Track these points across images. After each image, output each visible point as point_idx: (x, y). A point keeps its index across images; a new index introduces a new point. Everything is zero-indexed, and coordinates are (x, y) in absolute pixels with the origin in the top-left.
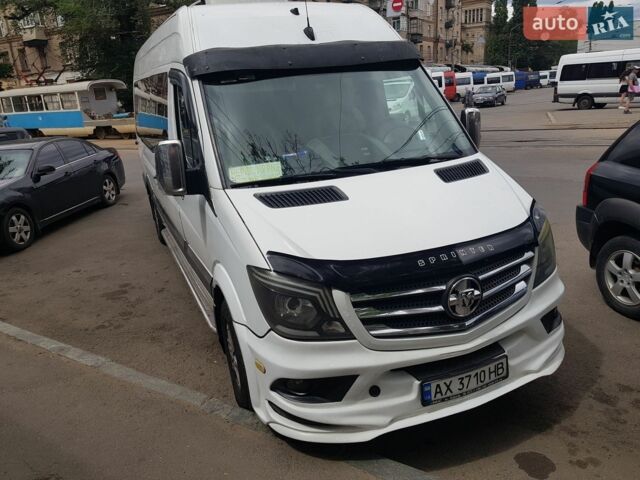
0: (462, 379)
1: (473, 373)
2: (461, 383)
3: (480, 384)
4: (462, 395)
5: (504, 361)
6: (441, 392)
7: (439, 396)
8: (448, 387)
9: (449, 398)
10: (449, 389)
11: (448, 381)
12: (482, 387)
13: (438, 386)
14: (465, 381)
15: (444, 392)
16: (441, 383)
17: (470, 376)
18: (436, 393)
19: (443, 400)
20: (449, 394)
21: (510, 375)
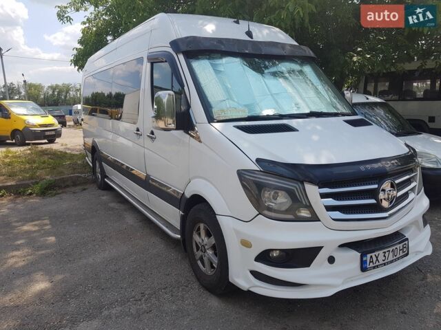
0: (385, 252)
1: (391, 249)
2: (384, 256)
3: (395, 258)
4: (385, 264)
5: (406, 242)
6: (372, 262)
7: (371, 264)
8: (377, 258)
9: (377, 266)
10: (377, 260)
11: (377, 253)
12: (395, 260)
13: (371, 257)
14: (387, 255)
15: (374, 262)
16: (373, 254)
17: (389, 251)
18: (370, 262)
19: (374, 268)
20: (377, 264)
21: (410, 253)
